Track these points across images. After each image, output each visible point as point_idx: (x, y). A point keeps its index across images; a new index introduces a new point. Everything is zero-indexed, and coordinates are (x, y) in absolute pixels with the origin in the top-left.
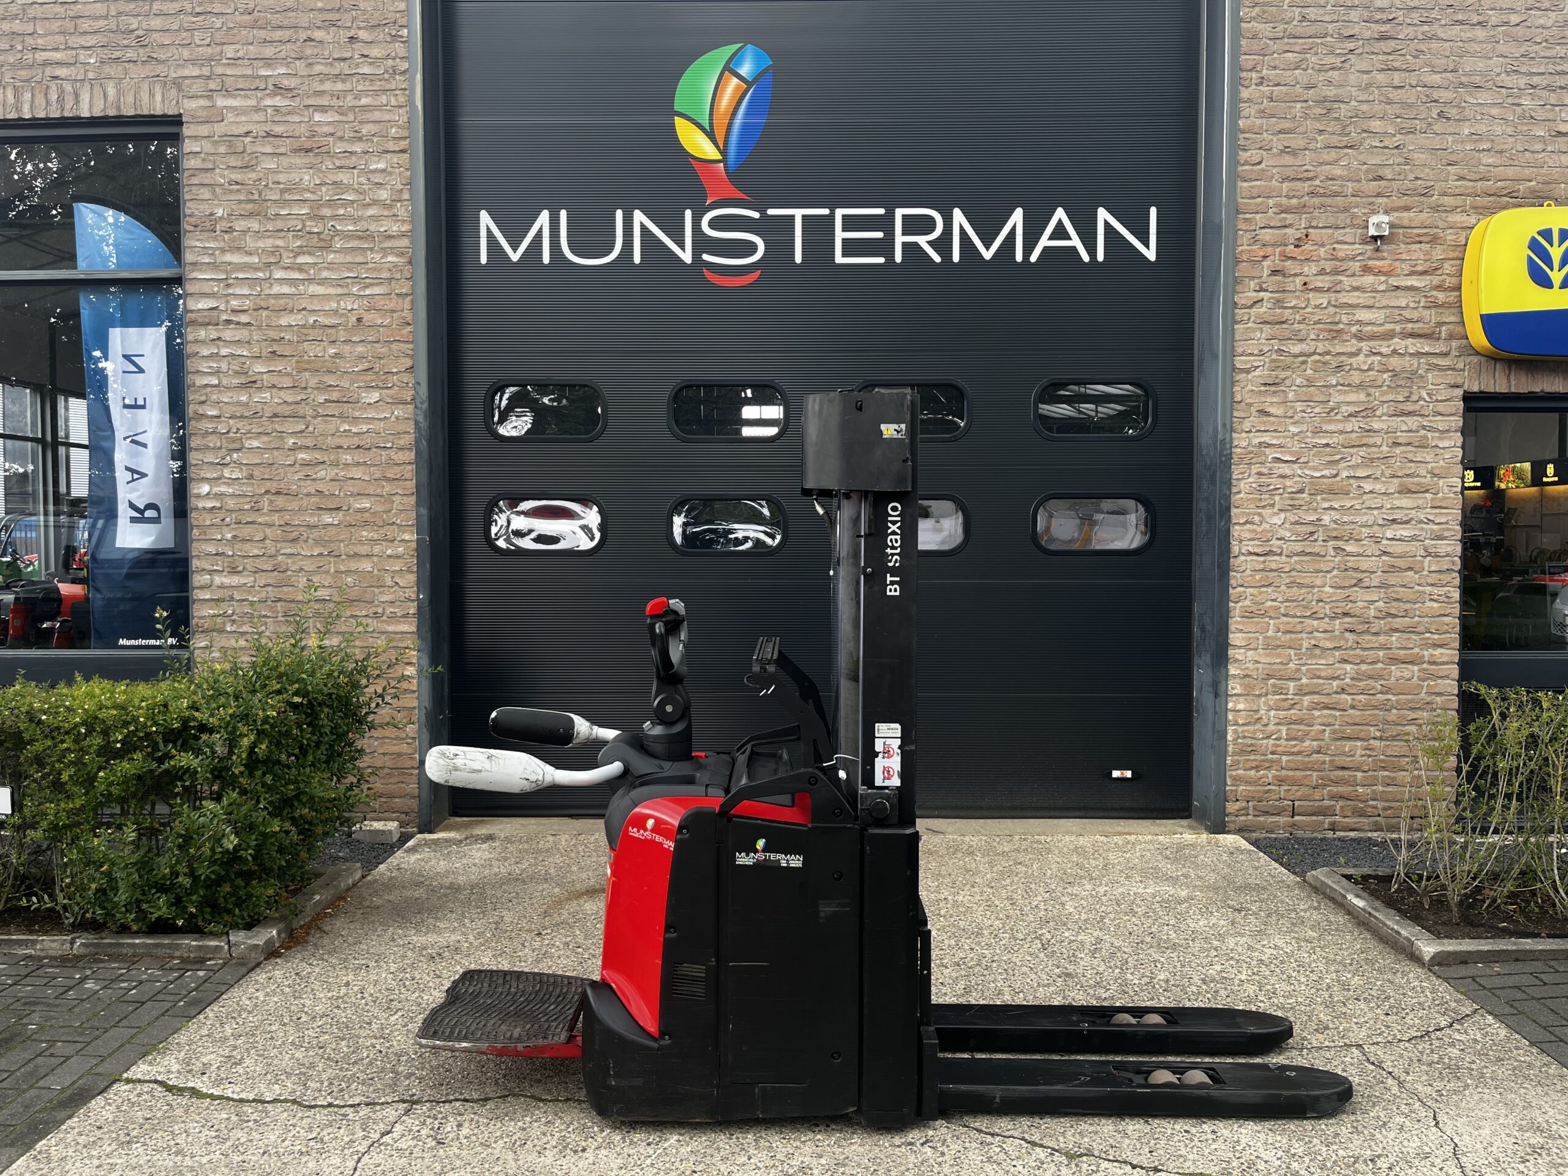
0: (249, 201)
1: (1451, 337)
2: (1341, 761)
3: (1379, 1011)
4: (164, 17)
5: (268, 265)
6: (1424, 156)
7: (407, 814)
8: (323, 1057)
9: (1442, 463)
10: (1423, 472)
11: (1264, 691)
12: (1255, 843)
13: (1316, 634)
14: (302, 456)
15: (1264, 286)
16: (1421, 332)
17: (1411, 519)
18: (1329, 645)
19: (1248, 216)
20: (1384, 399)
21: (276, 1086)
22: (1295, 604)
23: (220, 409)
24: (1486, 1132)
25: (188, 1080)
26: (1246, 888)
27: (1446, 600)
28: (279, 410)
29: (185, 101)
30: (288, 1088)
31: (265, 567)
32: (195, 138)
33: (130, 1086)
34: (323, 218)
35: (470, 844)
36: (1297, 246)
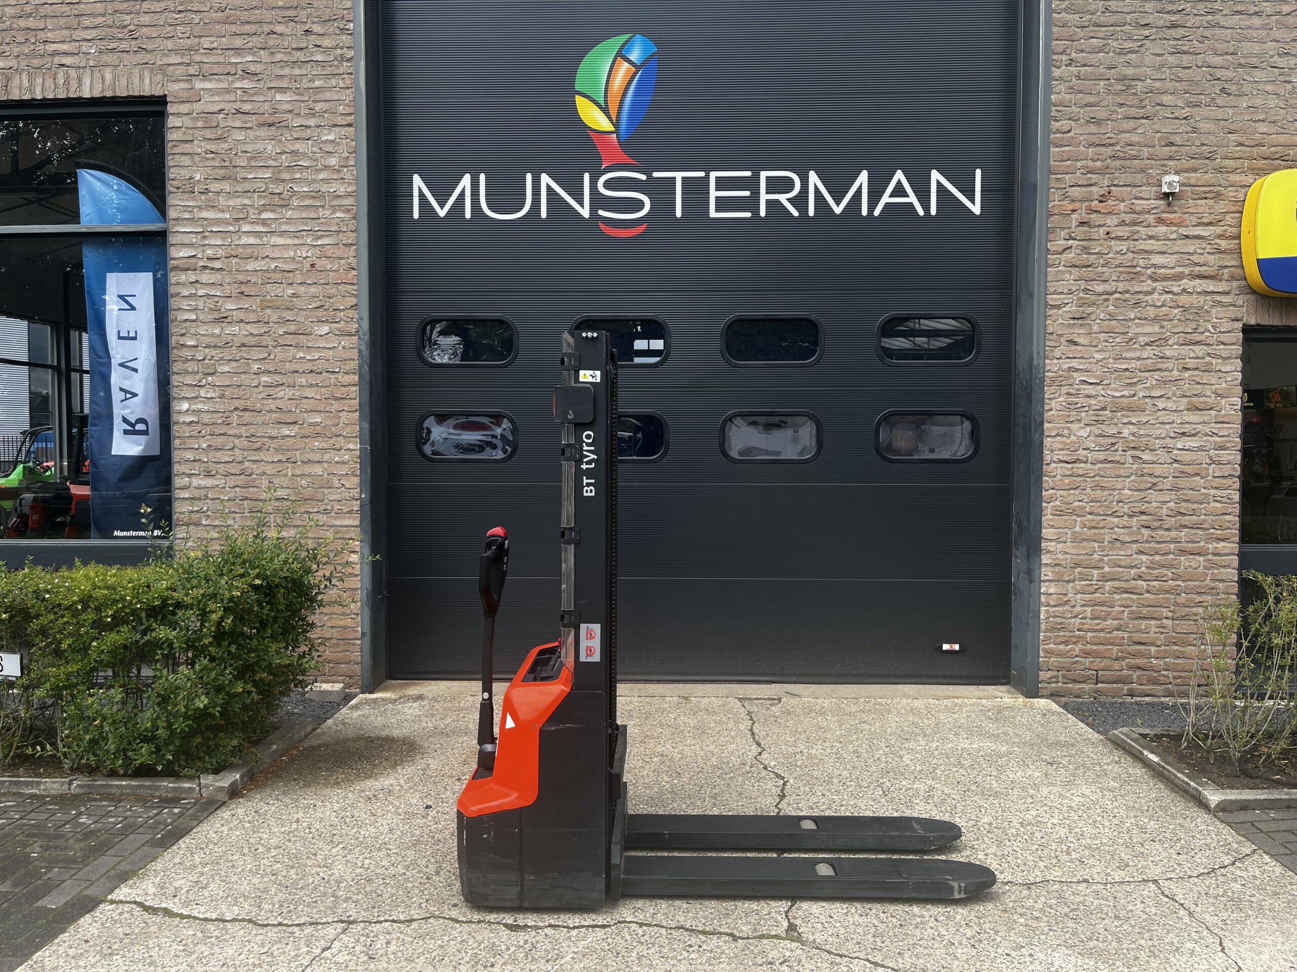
0: (222, 167)
1: (1232, 278)
2: (1137, 637)
3: (1172, 851)
4: (152, 15)
5: (237, 220)
6: (1206, 125)
7: (351, 677)
8: (275, 883)
9: (1224, 385)
10: (1209, 393)
11: (1072, 577)
12: (1065, 706)
13: (1116, 529)
14: (263, 379)
15: (1073, 235)
16: (1206, 274)
17: (1198, 432)
18: (1127, 539)
19: (1059, 176)
20: (1175, 330)
21: (236, 907)
22: (1099, 504)
23: (198, 340)
24: (1266, 957)
25: (161, 901)
26: (1057, 744)
27: (1228, 501)
28: (246, 340)
29: (169, 84)
30: (245, 909)
31: (234, 471)
32: (178, 115)
33: (113, 906)
34: (283, 181)
35: (403, 703)
36: (1100, 202)
